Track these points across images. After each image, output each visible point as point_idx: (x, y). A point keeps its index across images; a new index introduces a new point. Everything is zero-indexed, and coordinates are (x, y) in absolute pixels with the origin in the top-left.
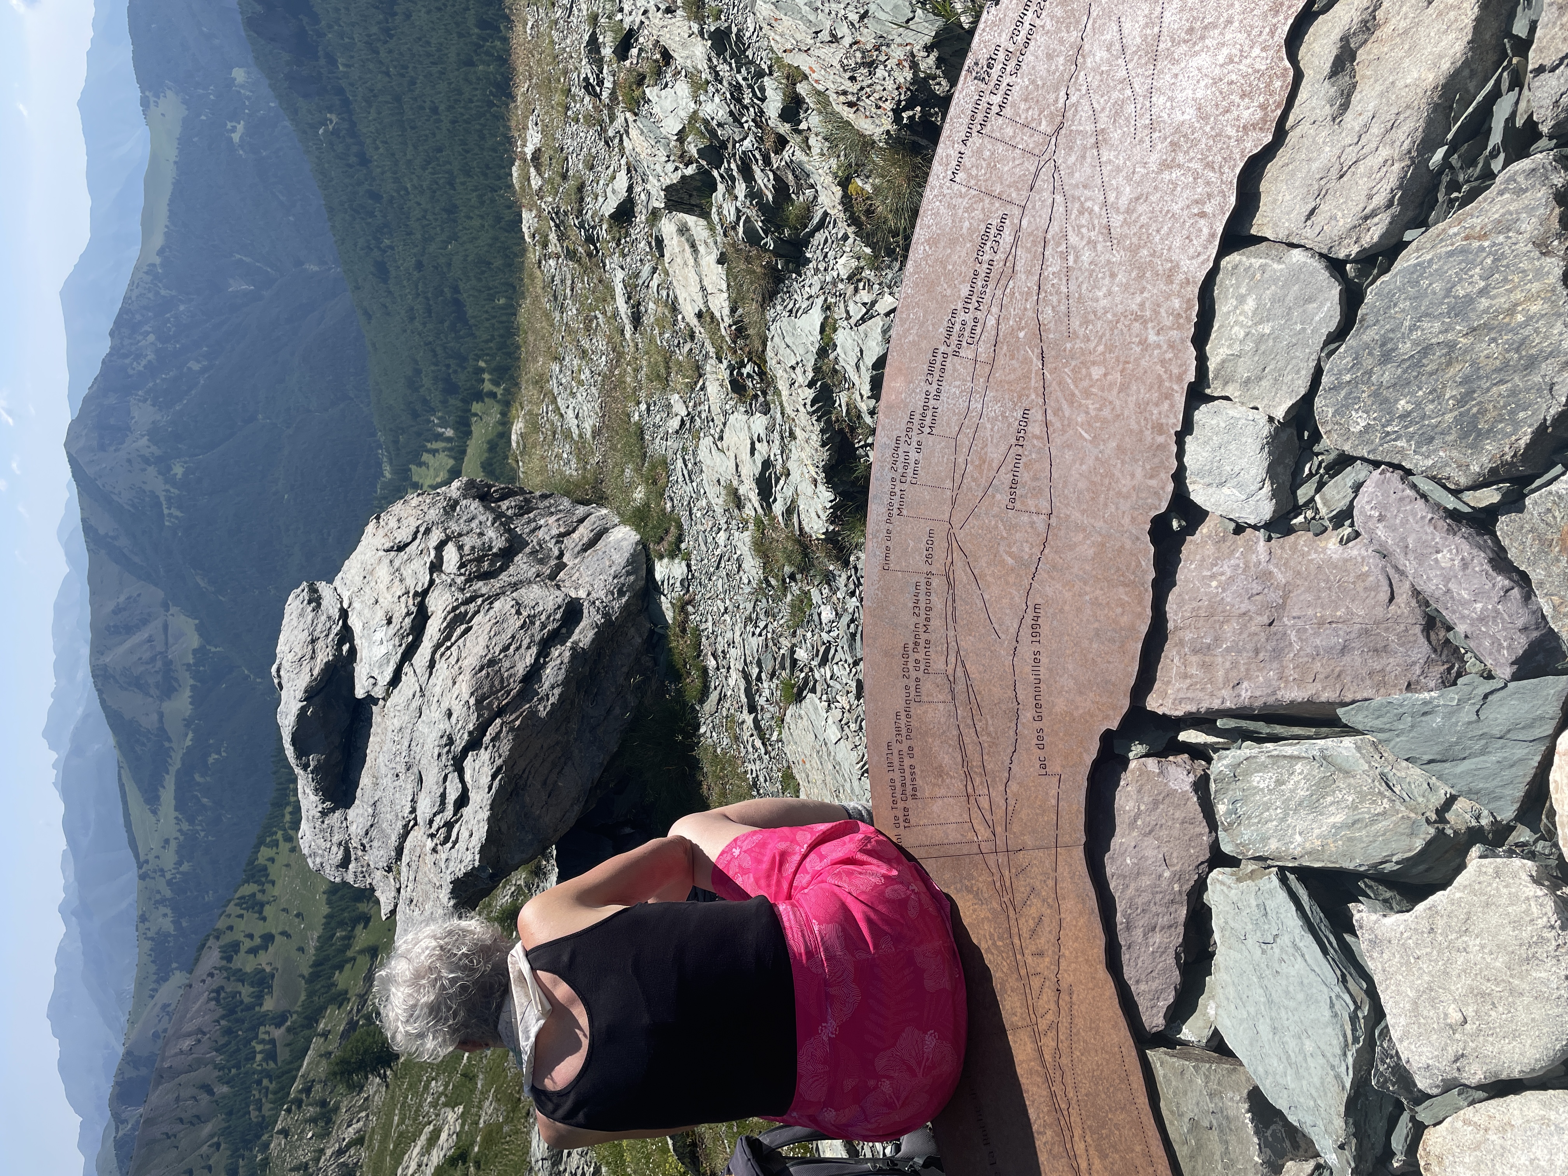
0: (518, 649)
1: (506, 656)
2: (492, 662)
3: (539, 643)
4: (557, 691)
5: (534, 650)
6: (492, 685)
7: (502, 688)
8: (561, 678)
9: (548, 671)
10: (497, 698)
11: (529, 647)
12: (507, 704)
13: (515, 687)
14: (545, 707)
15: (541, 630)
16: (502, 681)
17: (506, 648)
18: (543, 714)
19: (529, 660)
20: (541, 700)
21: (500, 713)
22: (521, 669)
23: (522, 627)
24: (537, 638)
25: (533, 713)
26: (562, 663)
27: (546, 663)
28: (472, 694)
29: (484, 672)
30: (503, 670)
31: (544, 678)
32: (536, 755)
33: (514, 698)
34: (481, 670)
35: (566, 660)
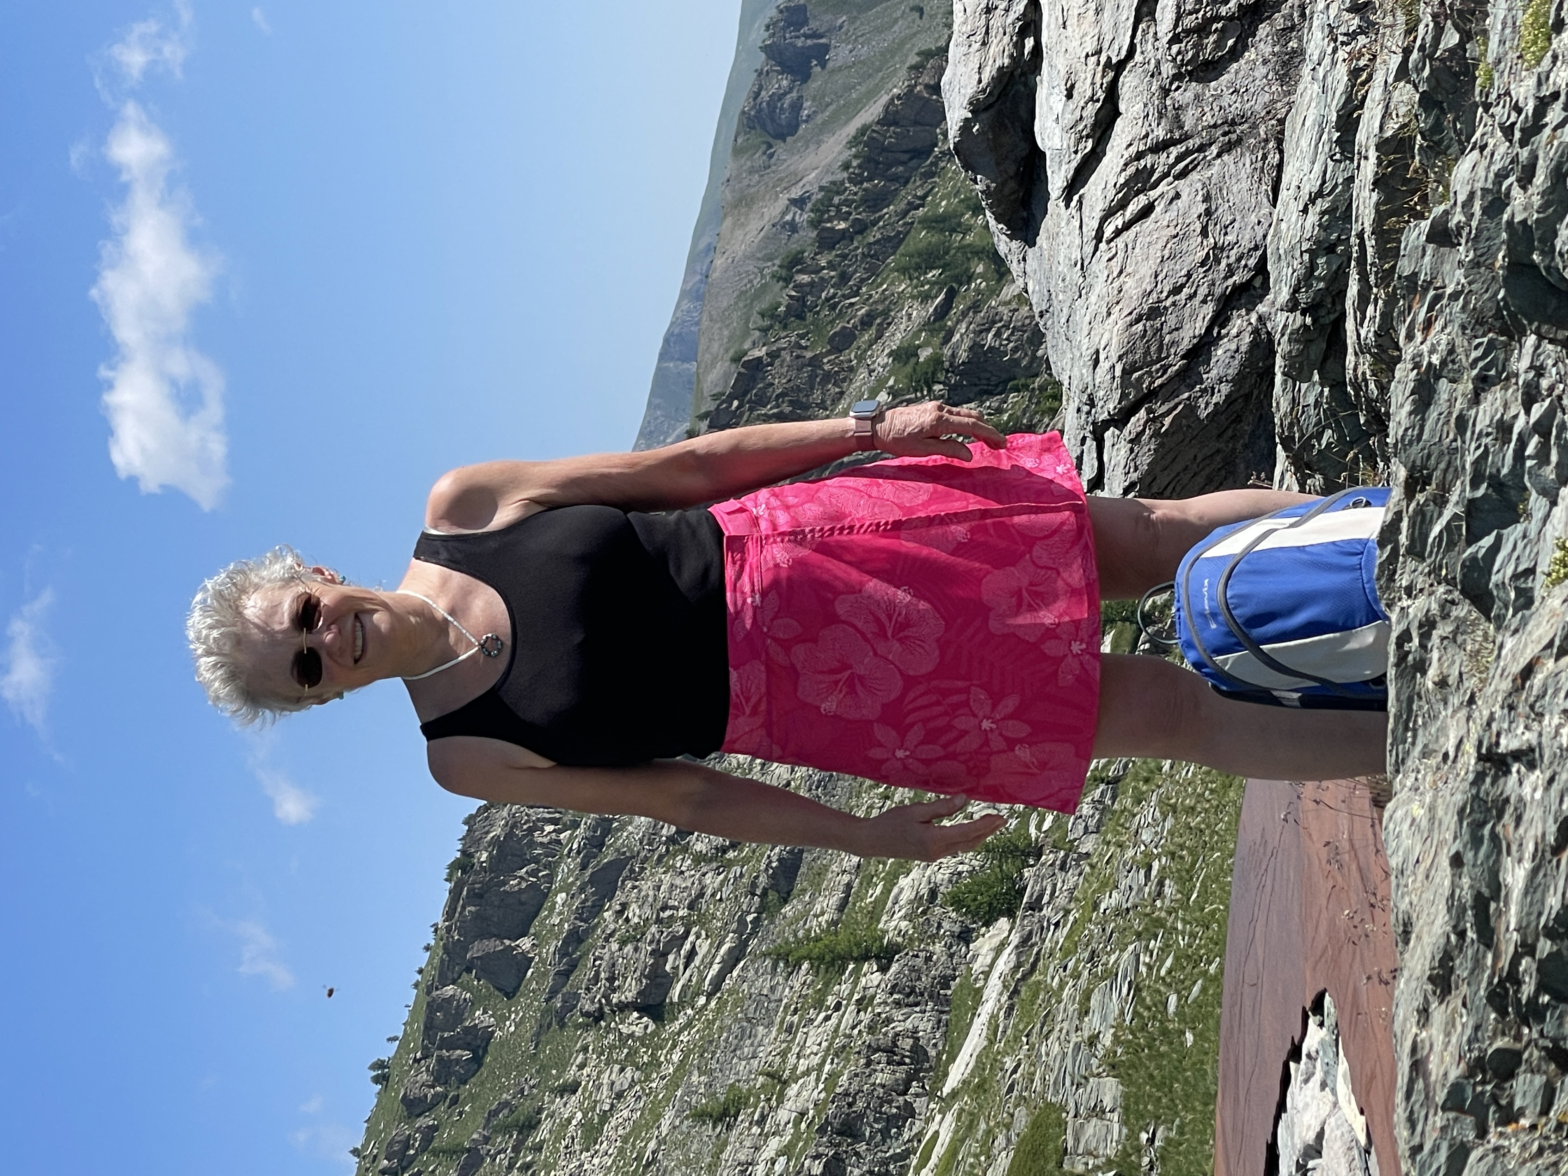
0: (1191, 297)
1: (1174, 304)
2: (1155, 312)
3: (1219, 300)
4: (1225, 389)
5: (1209, 310)
6: (1147, 352)
7: (1159, 360)
8: (1232, 372)
9: (1220, 352)
10: (1149, 373)
11: (1204, 301)
12: (1161, 386)
13: (1177, 365)
14: (1207, 404)
15: (1226, 278)
16: (1160, 349)
17: (1176, 290)
18: (1203, 414)
19: (1200, 327)
20: (1204, 391)
21: (1151, 395)
22: (1187, 337)
23: (1203, 264)
24: (1218, 291)
25: (1191, 408)
26: (1237, 351)
27: (1220, 337)
28: (1120, 358)
29: (1140, 326)
30: (1166, 330)
31: (1214, 360)
32: (1186, 468)
33: (1170, 379)
34: (1138, 320)
35: (1243, 349)
